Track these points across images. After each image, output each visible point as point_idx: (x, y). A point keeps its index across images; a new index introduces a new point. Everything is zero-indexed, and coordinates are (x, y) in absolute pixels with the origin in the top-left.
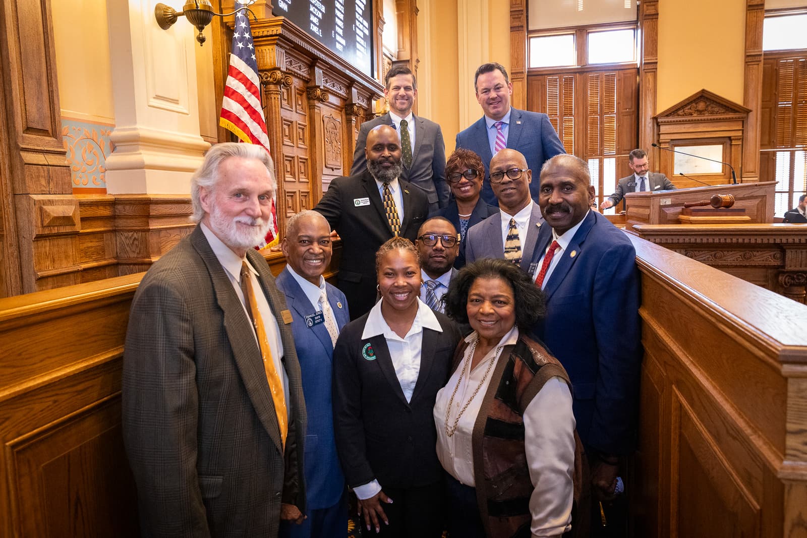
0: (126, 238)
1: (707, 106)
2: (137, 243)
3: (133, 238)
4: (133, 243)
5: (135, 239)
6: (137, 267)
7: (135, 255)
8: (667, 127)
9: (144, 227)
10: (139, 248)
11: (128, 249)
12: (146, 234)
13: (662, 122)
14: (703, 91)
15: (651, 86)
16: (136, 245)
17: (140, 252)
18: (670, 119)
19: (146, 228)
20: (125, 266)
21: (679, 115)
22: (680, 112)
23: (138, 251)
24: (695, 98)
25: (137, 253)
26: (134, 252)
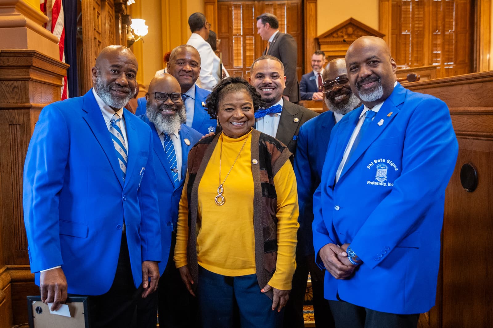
0: (7, 86)
1: (354, 31)
2: (17, 91)
3: (13, 86)
4: (13, 91)
5: (15, 87)
6: (16, 111)
7: (15, 101)
8: (326, 46)
9: (25, 77)
10: (19, 94)
11: (8, 95)
12: (25, 83)
13: (322, 42)
14: (351, 19)
15: (313, 13)
16: (16, 92)
17: (19, 98)
18: (328, 40)
19: (27, 77)
20: (5, 110)
21: (334, 37)
22: (335, 35)
23: (18, 97)
24: (345, 24)
25: (17, 99)
26: (14, 98)
